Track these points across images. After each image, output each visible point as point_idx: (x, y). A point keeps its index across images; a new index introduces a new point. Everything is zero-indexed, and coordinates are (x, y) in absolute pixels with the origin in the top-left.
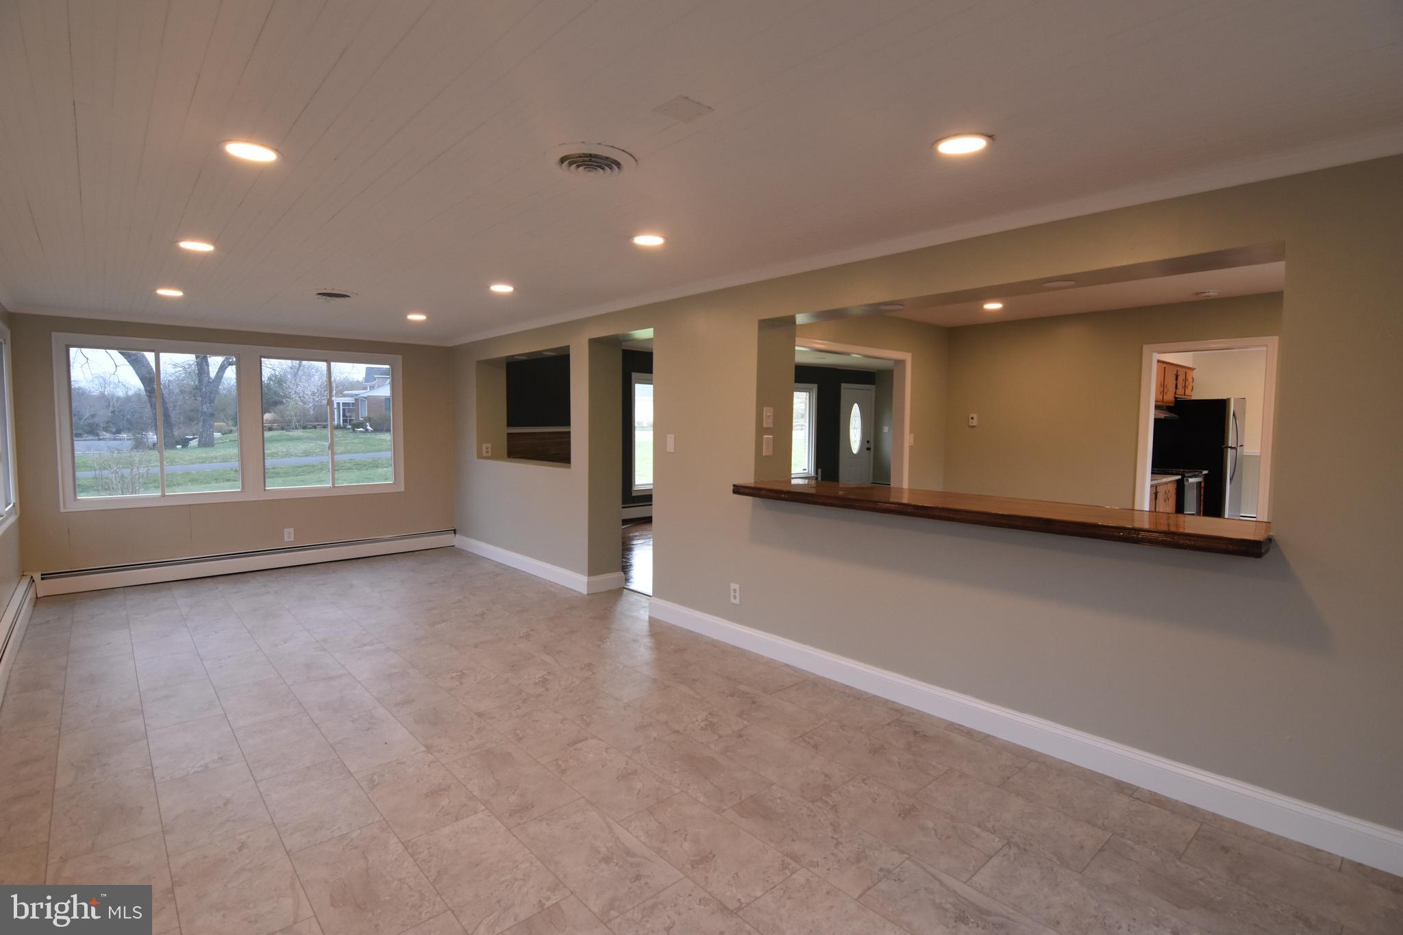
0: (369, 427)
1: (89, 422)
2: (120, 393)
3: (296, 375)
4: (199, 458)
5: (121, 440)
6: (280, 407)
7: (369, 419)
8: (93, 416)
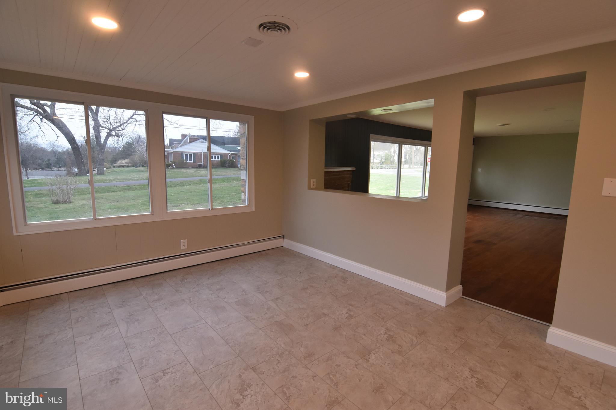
0: (174, 166)
1: (47, 163)
2: (60, 150)
3: (138, 142)
4: (98, 180)
5: (61, 171)
6: (132, 157)
7: (174, 162)
8: (49, 160)
